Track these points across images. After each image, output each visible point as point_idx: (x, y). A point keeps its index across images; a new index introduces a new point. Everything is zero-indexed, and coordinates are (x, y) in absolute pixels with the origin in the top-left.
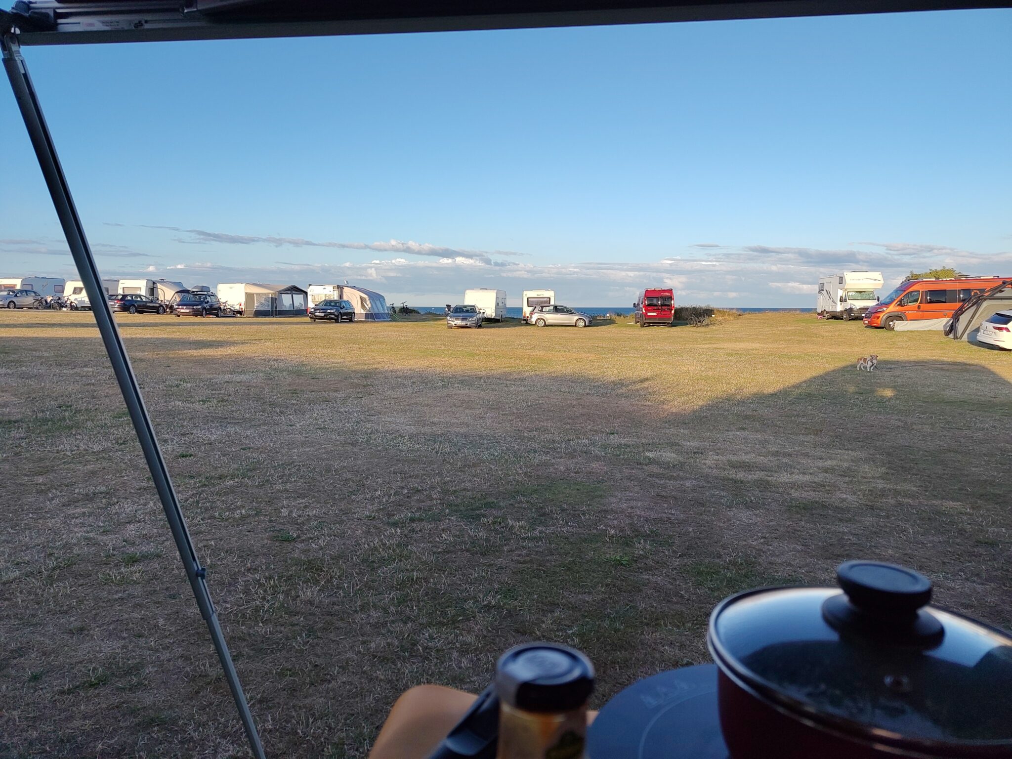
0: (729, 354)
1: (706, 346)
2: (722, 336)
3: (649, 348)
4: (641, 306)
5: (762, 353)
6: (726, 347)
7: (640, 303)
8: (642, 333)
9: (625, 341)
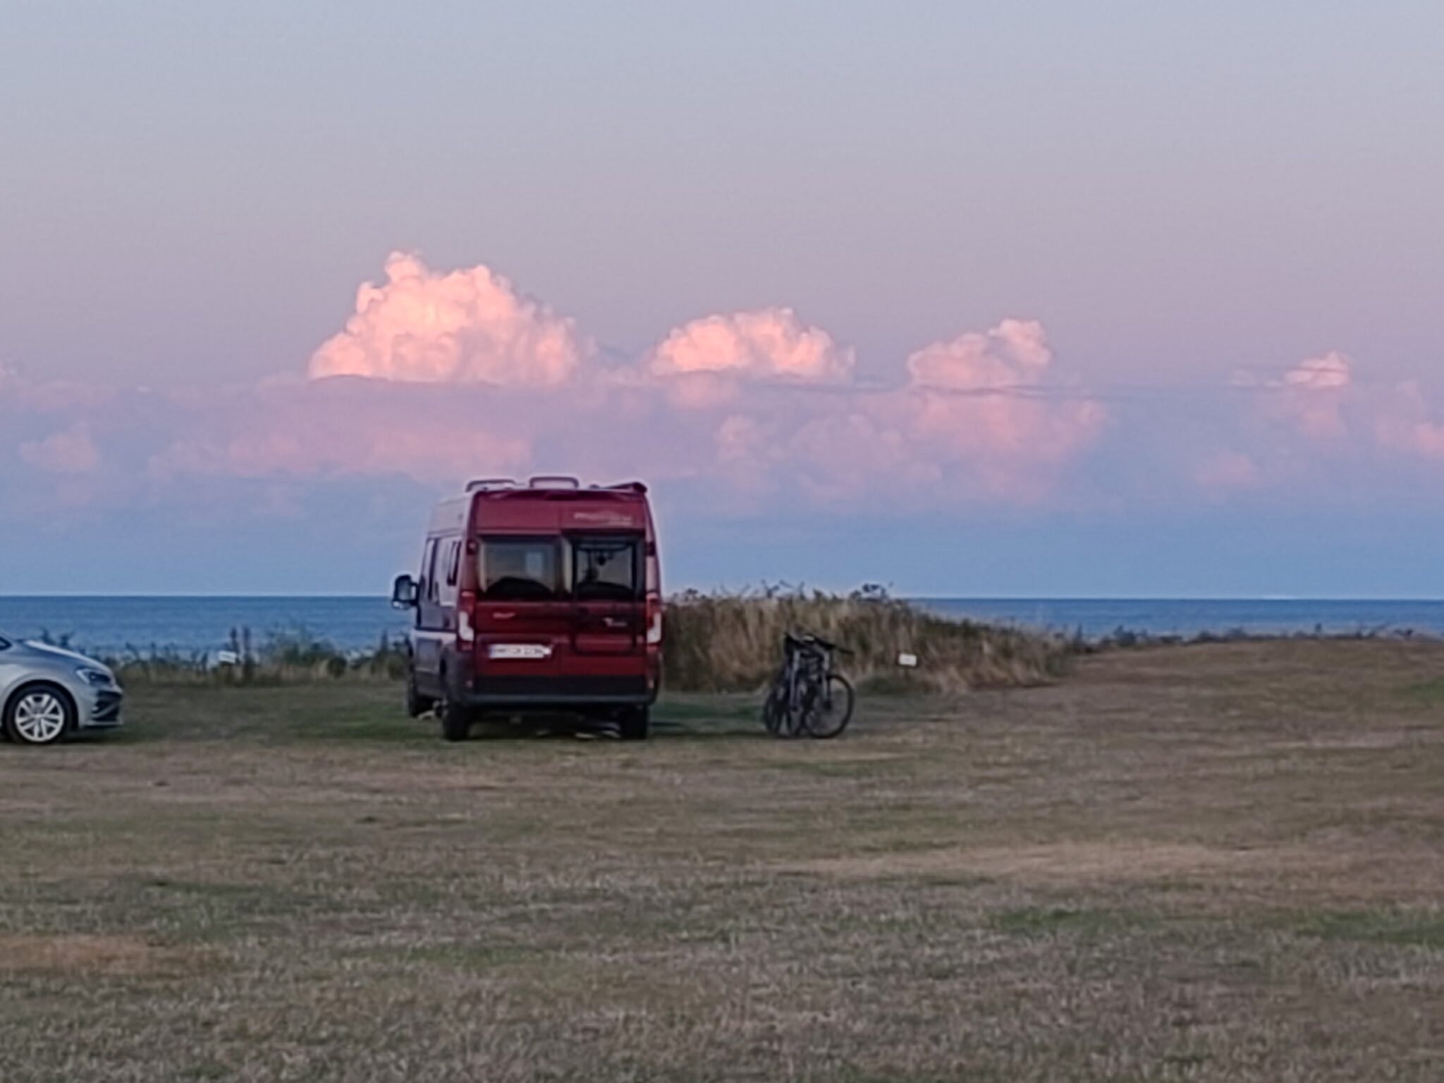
0: (1020, 916)
1: (874, 866)
2: (967, 796)
3: (510, 884)
4: (448, 596)
5: (1216, 907)
6: (991, 870)
7: (441, 578)
8: (458, 779)
9: (348, 842)
